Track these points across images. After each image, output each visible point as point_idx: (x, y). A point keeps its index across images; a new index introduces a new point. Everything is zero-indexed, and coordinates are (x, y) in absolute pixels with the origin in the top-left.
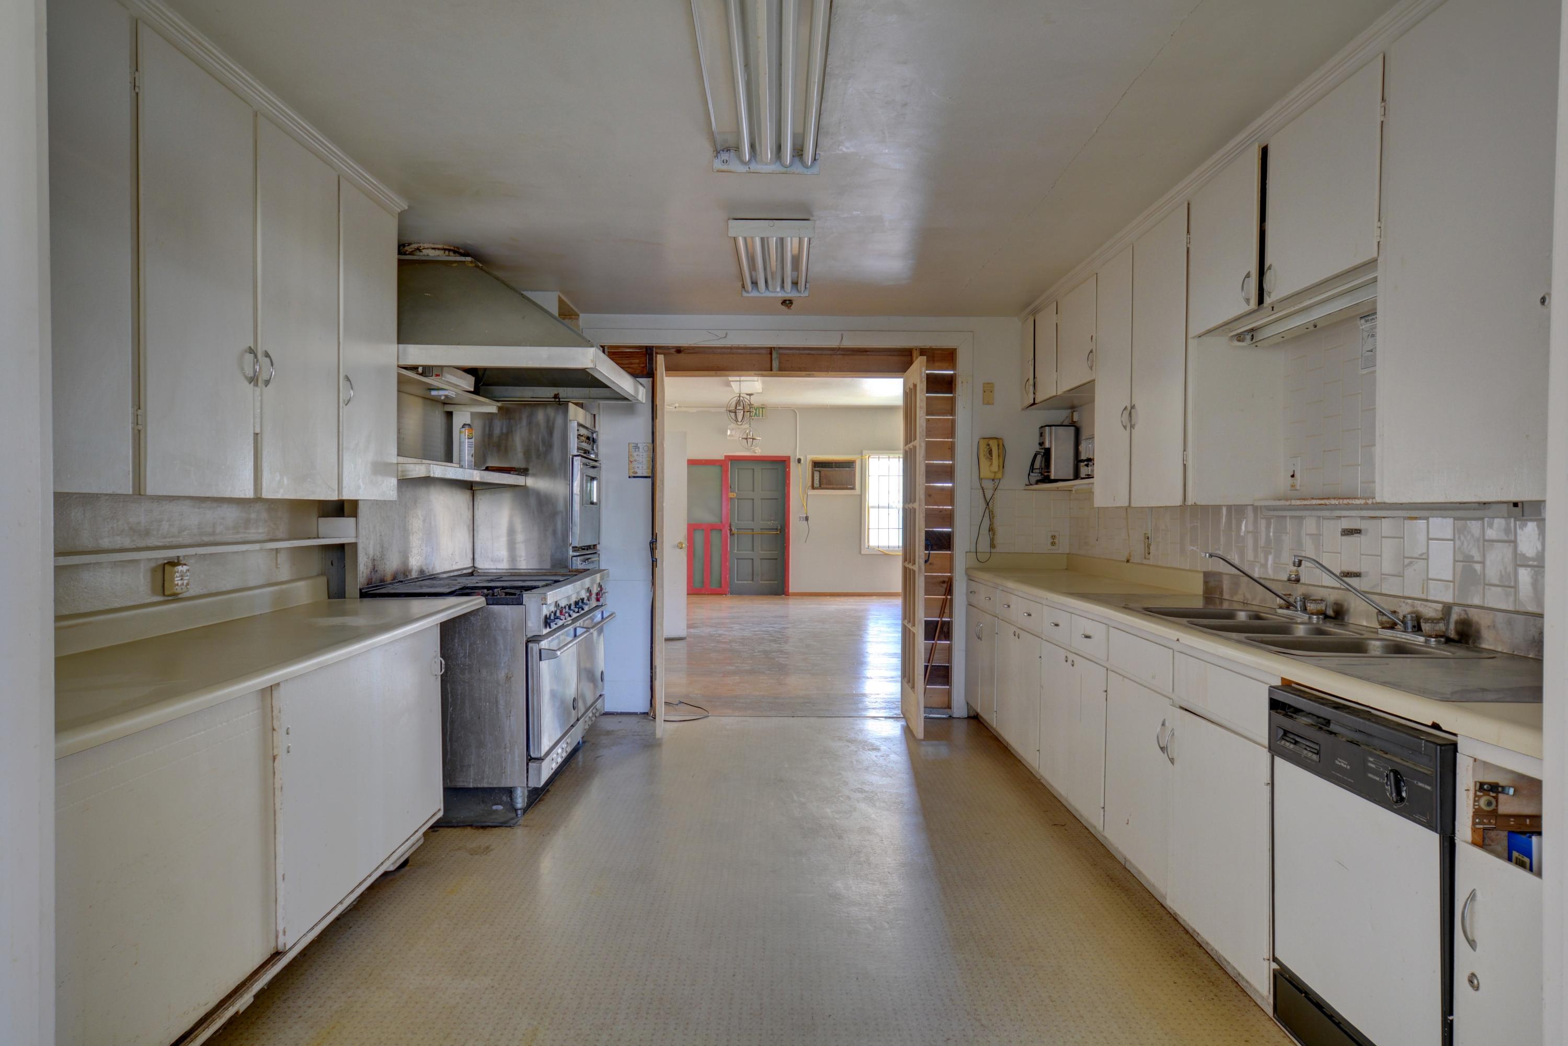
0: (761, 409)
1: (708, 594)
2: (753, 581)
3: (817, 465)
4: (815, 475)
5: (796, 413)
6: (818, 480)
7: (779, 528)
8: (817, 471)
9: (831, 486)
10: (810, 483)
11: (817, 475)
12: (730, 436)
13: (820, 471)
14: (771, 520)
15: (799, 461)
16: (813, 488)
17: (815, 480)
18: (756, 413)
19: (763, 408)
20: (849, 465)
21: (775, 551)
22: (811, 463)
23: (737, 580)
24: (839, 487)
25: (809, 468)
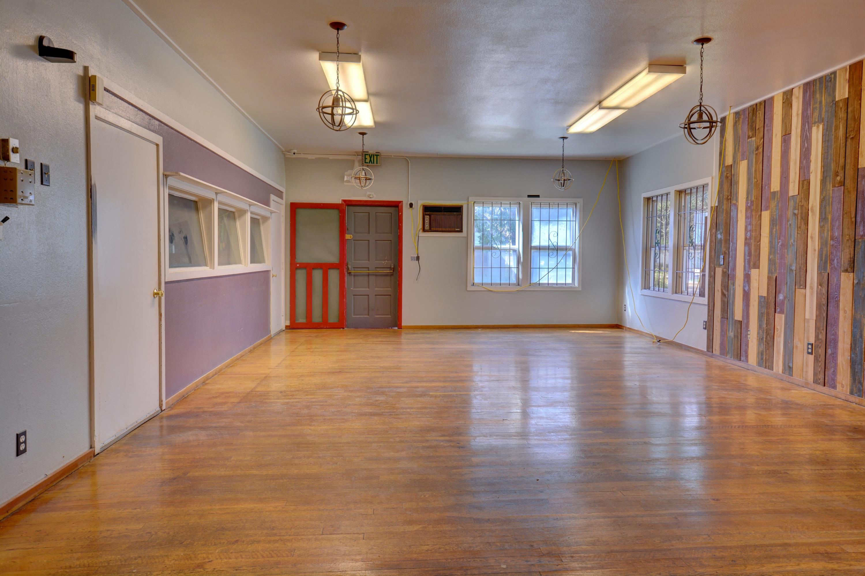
0: (375, 157)
1: (326, 328)
2: (369, 315)
3: (428, 210)
4: (426, 219)
5: (407, 160)
6: (428, 223)
7: (393, 267)
8: (427, 215)
9: (440, 229)
10: (421, 226)
11: (427, 218)
12: (348, 181)
13: (430, 215)
14: (385, 260)
15: (411, 205)
16: (424, 230)
17: (426, 224)
18: (370, 160)
19: (377, 156)
20: (457, 210)
21: (389, 288)
22: (422, 208)
23: (354, 315)
24: (447, 229)
25: (419, 212)
